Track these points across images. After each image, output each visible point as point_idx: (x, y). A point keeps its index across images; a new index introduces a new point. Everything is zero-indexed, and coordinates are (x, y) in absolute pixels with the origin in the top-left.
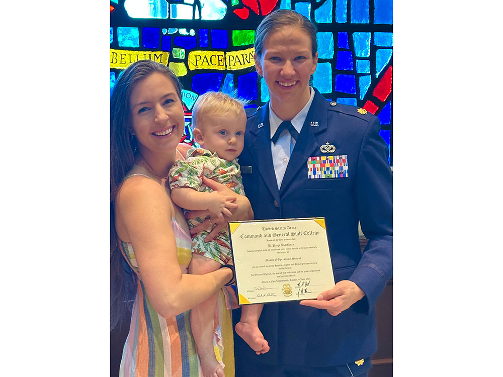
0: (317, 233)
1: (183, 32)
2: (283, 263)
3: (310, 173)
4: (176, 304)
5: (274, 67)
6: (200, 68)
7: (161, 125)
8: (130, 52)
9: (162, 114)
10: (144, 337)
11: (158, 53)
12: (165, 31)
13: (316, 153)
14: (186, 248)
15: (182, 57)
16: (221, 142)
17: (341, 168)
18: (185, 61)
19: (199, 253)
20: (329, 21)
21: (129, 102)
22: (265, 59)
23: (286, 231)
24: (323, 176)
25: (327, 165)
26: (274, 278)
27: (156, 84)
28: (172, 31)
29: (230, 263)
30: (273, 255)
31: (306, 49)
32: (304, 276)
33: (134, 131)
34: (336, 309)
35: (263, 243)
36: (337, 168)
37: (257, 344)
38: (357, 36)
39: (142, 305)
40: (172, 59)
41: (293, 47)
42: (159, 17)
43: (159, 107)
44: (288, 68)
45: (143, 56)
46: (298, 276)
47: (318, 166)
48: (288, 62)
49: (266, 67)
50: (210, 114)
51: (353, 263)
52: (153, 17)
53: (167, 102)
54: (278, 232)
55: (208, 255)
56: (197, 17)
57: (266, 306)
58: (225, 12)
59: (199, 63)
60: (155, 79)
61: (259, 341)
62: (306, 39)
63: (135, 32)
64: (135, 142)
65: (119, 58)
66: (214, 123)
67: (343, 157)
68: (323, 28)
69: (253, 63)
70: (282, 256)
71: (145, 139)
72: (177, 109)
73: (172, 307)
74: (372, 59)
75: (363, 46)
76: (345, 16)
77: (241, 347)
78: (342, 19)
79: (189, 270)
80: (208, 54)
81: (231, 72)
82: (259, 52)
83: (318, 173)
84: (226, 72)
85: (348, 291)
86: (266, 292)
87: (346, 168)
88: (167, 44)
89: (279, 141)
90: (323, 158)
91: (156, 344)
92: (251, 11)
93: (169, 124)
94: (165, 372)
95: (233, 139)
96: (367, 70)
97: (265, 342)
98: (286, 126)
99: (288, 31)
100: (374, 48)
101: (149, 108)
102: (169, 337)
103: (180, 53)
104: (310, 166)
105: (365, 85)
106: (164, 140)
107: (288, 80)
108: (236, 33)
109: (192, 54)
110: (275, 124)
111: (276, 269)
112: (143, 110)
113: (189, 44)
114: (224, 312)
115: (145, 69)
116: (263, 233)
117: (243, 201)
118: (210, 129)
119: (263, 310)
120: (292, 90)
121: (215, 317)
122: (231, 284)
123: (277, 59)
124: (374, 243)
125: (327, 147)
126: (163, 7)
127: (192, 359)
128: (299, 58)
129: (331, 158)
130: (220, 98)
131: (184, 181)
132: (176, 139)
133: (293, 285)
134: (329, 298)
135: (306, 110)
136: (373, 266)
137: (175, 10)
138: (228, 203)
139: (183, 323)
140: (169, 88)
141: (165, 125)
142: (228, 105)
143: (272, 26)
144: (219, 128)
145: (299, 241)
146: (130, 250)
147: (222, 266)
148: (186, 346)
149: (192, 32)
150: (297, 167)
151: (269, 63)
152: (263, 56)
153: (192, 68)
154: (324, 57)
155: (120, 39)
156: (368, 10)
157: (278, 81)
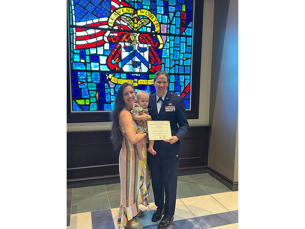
0: (168, 124)
1: (137, 75)
2: (159, 131)
3: (166, 110)
4: (135, 141)
5: (159, 84)
6: (141, 84)
7: (130, 98)
8: (124, 80)
9: (130, 95)
10: (125, 149)
11: (131, 80)
12: (132, 75)
13: (168, 105)
14: (136, 128)
15: (137, 81)
16: (142, 103)
17: (174, 109)
18: (137, 82)
19: (139, 129)
20: (174, 73)
21: (122, 93)
22: (157, 82)
23: (160, 124)
24: (169, 111)
25: (170, 108)
26: (157, 134)
27: (129, 88)
28: (134, 75)
29: (147, 132)
30: (157, 129)
31: (166, 80)
32: (165, 134)
33: (123, 99)
34: (172, 143)
35: (155, 126)
36: (173, 109)
37: (153, 152)
38: (180, 76)
39: (125, 142)
40: (134, 82)
41: (163, 80)
42: (131, 71)
43: (130, 94)
44: (162, 85)
45: (127, 81)
46: (163, 134)
47: (168, 108)
48: (162, 83)
49: (156, 84)
50: (140, 96)
51: (176, 132)
52: (129, 71)
53: (132, 92)
54: (158, 124)
55: (141, 130)
56: (140, 71)
57: (155, 141)
58: (147, 70)
59: (141, 83)
60: (129, 87)
61: (154, 152)
62: (166, 78)
63: (125, 75)
64: (124, 102)
65: (121, 81)
66: (141, 99)
67: (174, 106)
68: (172, 74)
69: (153, 83)
70: (159, 129)
71: (126, 101)
72: (134, 94)
73: (134, 141)
74: (184, 82)
75: (182, 79)
76: (178, 71)
77: (149, 154)
78: (177, 72)
79: (136, 133)
80: (143, 80)
81: (149, 85)
82: (155, 81)
83: (168, 110)
84: (147, 85)
85: (175, 138)
86: (155, 138)
87: (175, 109)
88: (133, 78)
89: (159, 102)
90: (169, 107)
91: (129, 152)
92: (154, 70)
93: (132, 98)
94: (131, 158)
95: (146, 103)
96: (183, 85)
97: (155, 152)
98: (160, 99)
99: (162, 76)
100: (185, 79)
101: (127, 94)
102: (132, 149)
103: (136, 80)
104: (166, 108)
105: (182, 88)
106: (131, 101)
107: (162, 88)
108: (150, 75)
109: (139, 80)
110: (158, 98)
111: (158, 133)
112: (126, 94)
113: (138, 78)
114: (145, 143)
115: (127, 84)
116: (155, 124)
117: (149, 117)
118: (140, 100)
119: (154, 143)
120: (163, 90)
121: (142, 145)
122: (147, 137)
123: (159, 82)
124: (181, 127)
125: (170, 104)
126: (132, 69)
127: (137, 156)
128: (164, 82)
129: (171, 107)
130: (143, 92)
131: (134, 114)
132: (134, 101)
133: (162, 136)
134: (171, 140)
135: (165, 95)
136: (181, 133)
137: (135, 69)
138: (146, 118)
139: (135, 146)
140: (132, 89)
141: (131, 98)
142: (144, 94)
143: (158, 75)
144: (142, 100)
145: (163, 126)
146: (123, 128)
147: (144, 133)
148: (136, 154)
149: (139, 75)
150: (163, 109)
151: (157, 83)
152: (156, 82)
153: (139, 84)
154: (172, 81)
155: (121, 76)
156: (183, 70)
157: (159, 88)
